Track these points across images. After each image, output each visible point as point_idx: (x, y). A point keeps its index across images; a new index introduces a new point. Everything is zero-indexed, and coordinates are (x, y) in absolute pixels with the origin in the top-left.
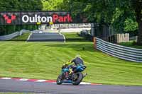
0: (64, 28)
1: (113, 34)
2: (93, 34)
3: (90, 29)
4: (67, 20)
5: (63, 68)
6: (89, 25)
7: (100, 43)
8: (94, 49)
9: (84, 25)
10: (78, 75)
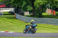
0: (3, 10)
1: (22, 12)
2: (14, 12)
3: (13, 10)
4: (4, 6)
5: (26, 26)
6: (13, 8)
7: (17, 16)
8: (15, 18)
9: (11, 9)
10: (34, 29)
